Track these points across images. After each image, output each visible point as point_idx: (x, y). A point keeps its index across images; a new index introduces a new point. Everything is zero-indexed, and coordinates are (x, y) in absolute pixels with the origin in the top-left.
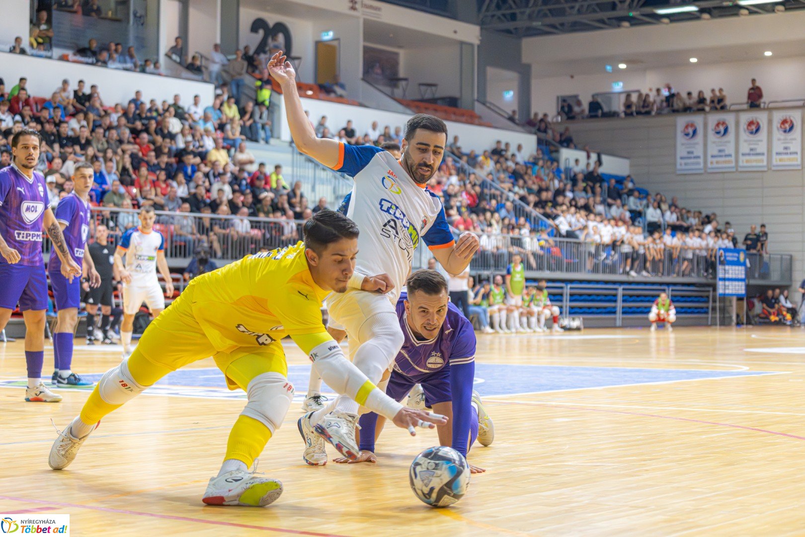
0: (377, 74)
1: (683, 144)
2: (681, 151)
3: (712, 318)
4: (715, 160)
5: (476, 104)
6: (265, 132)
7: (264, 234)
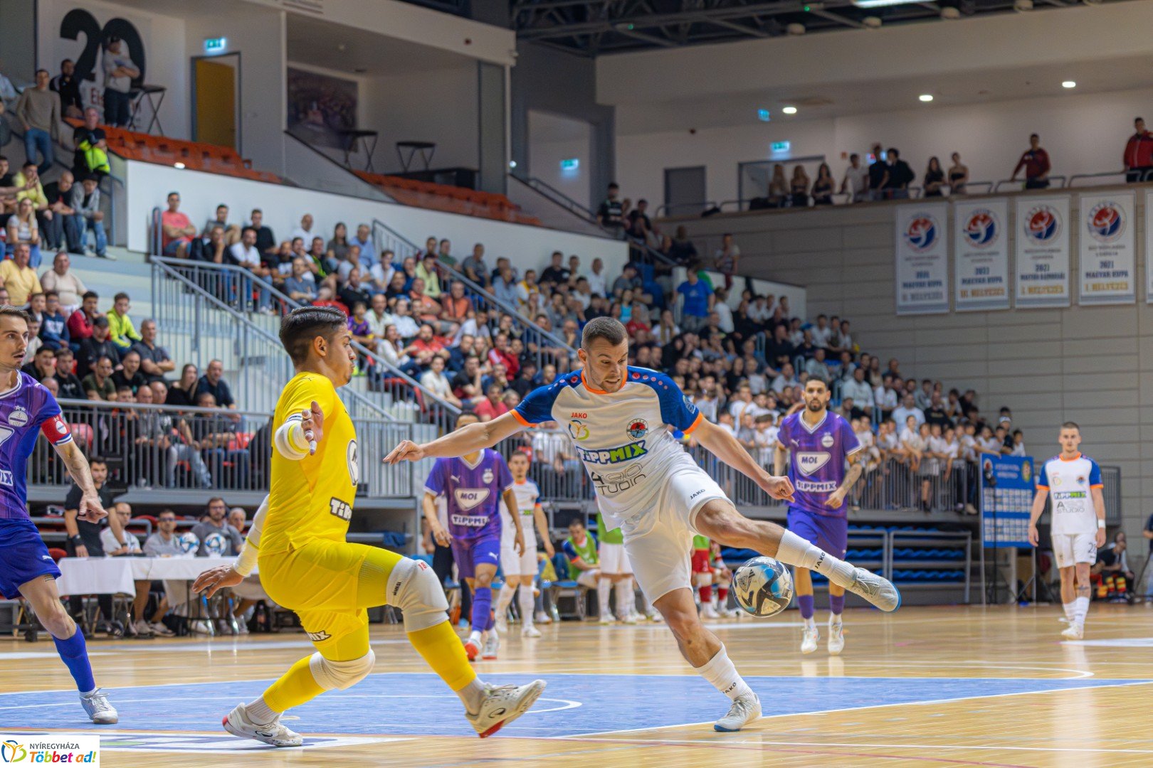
0: (314, 123)
1: (908, 259)
2: (905, 272)
3: (971, 588)
4: (969, 288)
5: (510, 180)
6: (96, 234)
7: (100, 433)
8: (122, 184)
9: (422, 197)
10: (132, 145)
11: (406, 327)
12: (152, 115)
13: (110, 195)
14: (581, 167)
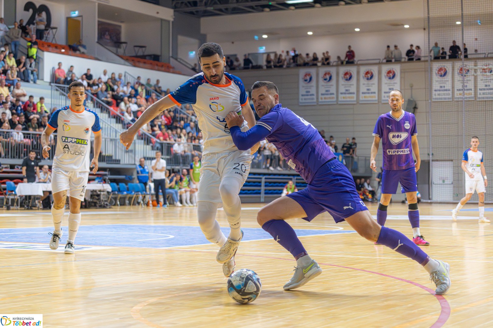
0: (107, 39)
1: (303, 87)
2: (302, 91)
4: (323, 97)
5: (171, 59)
6: (34, 76)
7: (33, 142)
8: (43, 59)
9: (141, 64)
10: (46, 46)
11: (134, 108)
12: (53, 36)
13: (38, 63)
14: (196, 54)
